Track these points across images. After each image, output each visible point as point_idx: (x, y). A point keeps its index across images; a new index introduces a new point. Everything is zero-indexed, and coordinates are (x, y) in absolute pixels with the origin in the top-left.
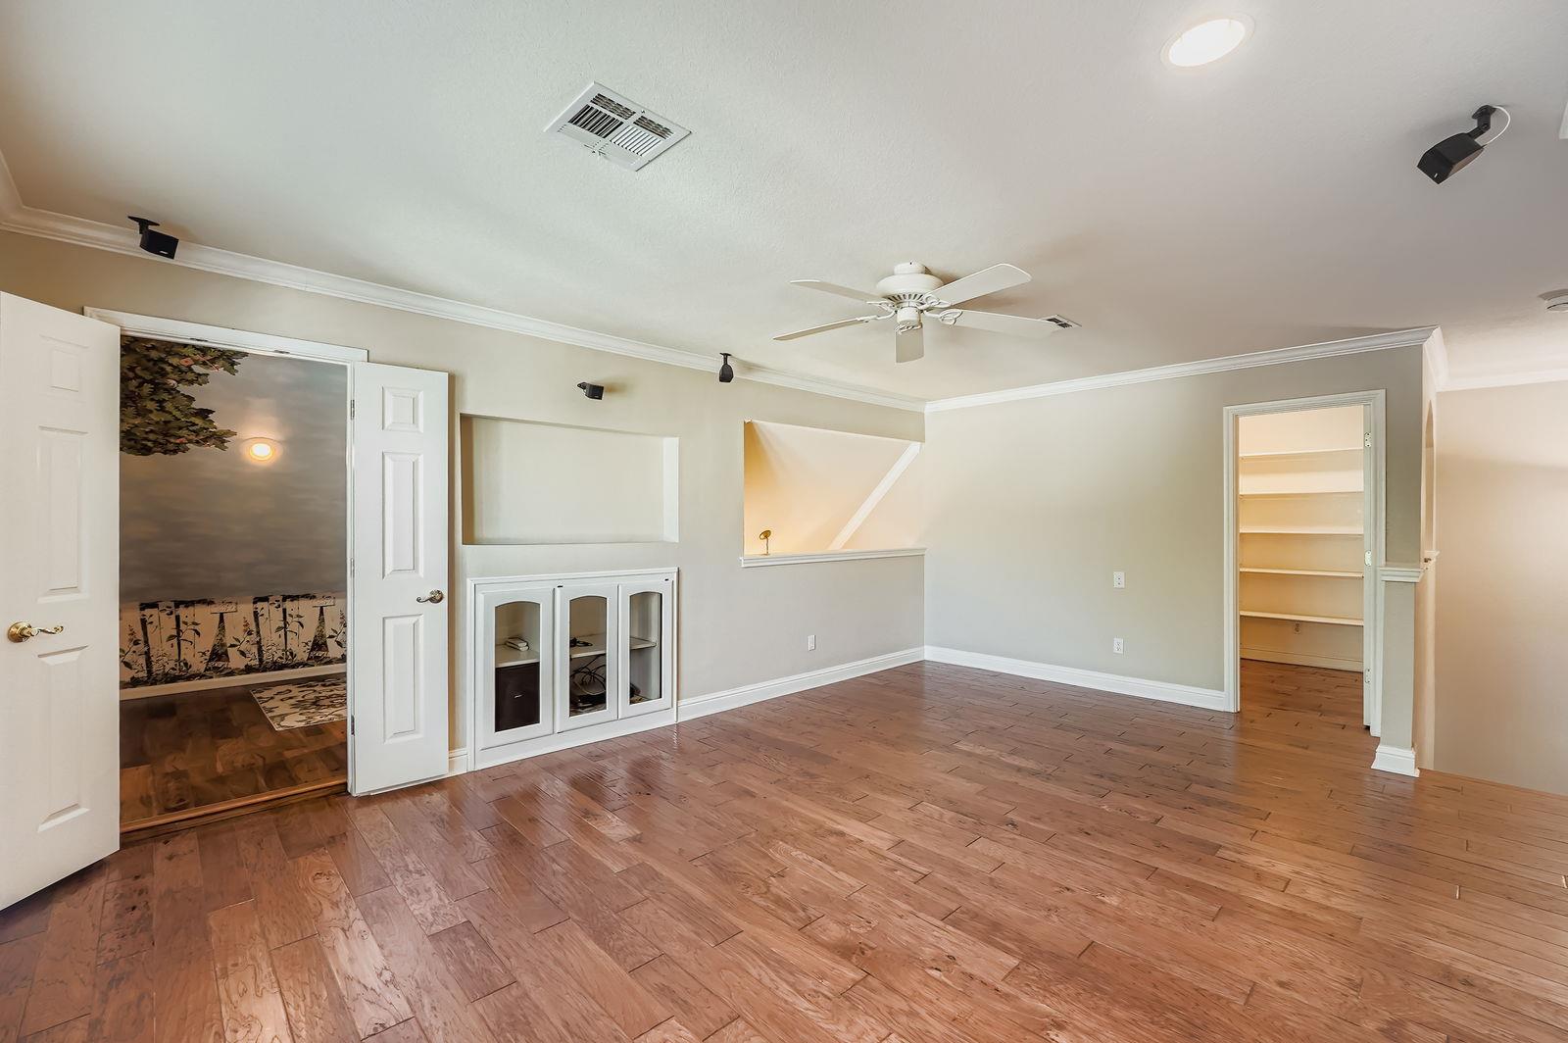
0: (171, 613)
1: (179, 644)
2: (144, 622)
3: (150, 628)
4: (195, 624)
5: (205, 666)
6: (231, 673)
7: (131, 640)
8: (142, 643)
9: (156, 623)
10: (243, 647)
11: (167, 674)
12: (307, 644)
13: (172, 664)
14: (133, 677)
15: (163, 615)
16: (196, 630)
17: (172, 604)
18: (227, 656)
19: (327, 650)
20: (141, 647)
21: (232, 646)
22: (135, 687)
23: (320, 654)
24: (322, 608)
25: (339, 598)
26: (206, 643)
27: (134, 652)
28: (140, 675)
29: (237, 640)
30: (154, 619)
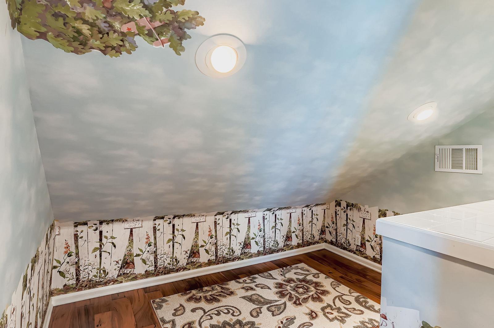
0: (96, 229)
1: (101, 256)
2: (76, 237)
3: (80, 242)
4: (112, 238)
5: (117, 272)
6: (135, 278)
7: (66, 252)
8: (74, 255)
9: (85, 238)
10: (144, 257)
11: (90, 281)
12: (186, 252)
13: (94, 272)
14: (65, 285)
15: (91, 231)
16: (113, 243)
17: (98, 223)
18: (134, 264)
19: (199, 257)
20: (73, 258)
21: (138, 255)
22: (66, 293)
23: (194, 260)
24: (197, 223)
25: (209, 216)
26: (119, 254)
27: (68, 263)
28: (71, 282)
29: (141, 250)
30: (84, 234)
